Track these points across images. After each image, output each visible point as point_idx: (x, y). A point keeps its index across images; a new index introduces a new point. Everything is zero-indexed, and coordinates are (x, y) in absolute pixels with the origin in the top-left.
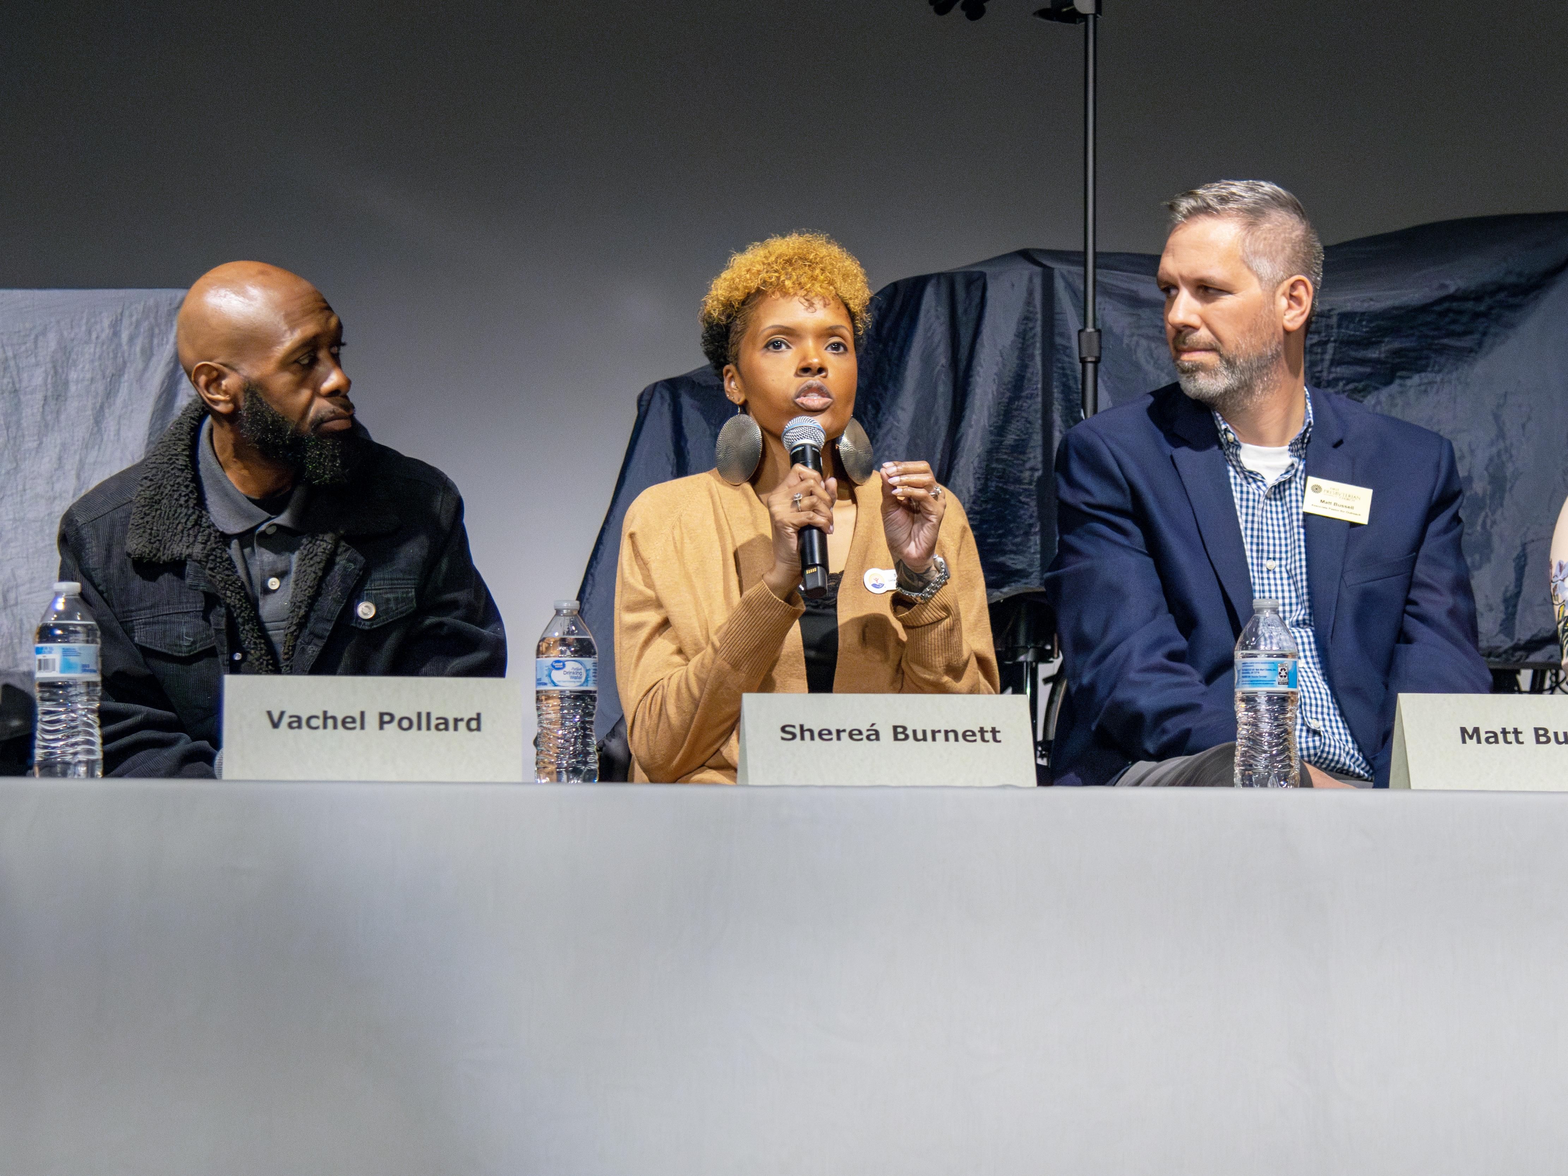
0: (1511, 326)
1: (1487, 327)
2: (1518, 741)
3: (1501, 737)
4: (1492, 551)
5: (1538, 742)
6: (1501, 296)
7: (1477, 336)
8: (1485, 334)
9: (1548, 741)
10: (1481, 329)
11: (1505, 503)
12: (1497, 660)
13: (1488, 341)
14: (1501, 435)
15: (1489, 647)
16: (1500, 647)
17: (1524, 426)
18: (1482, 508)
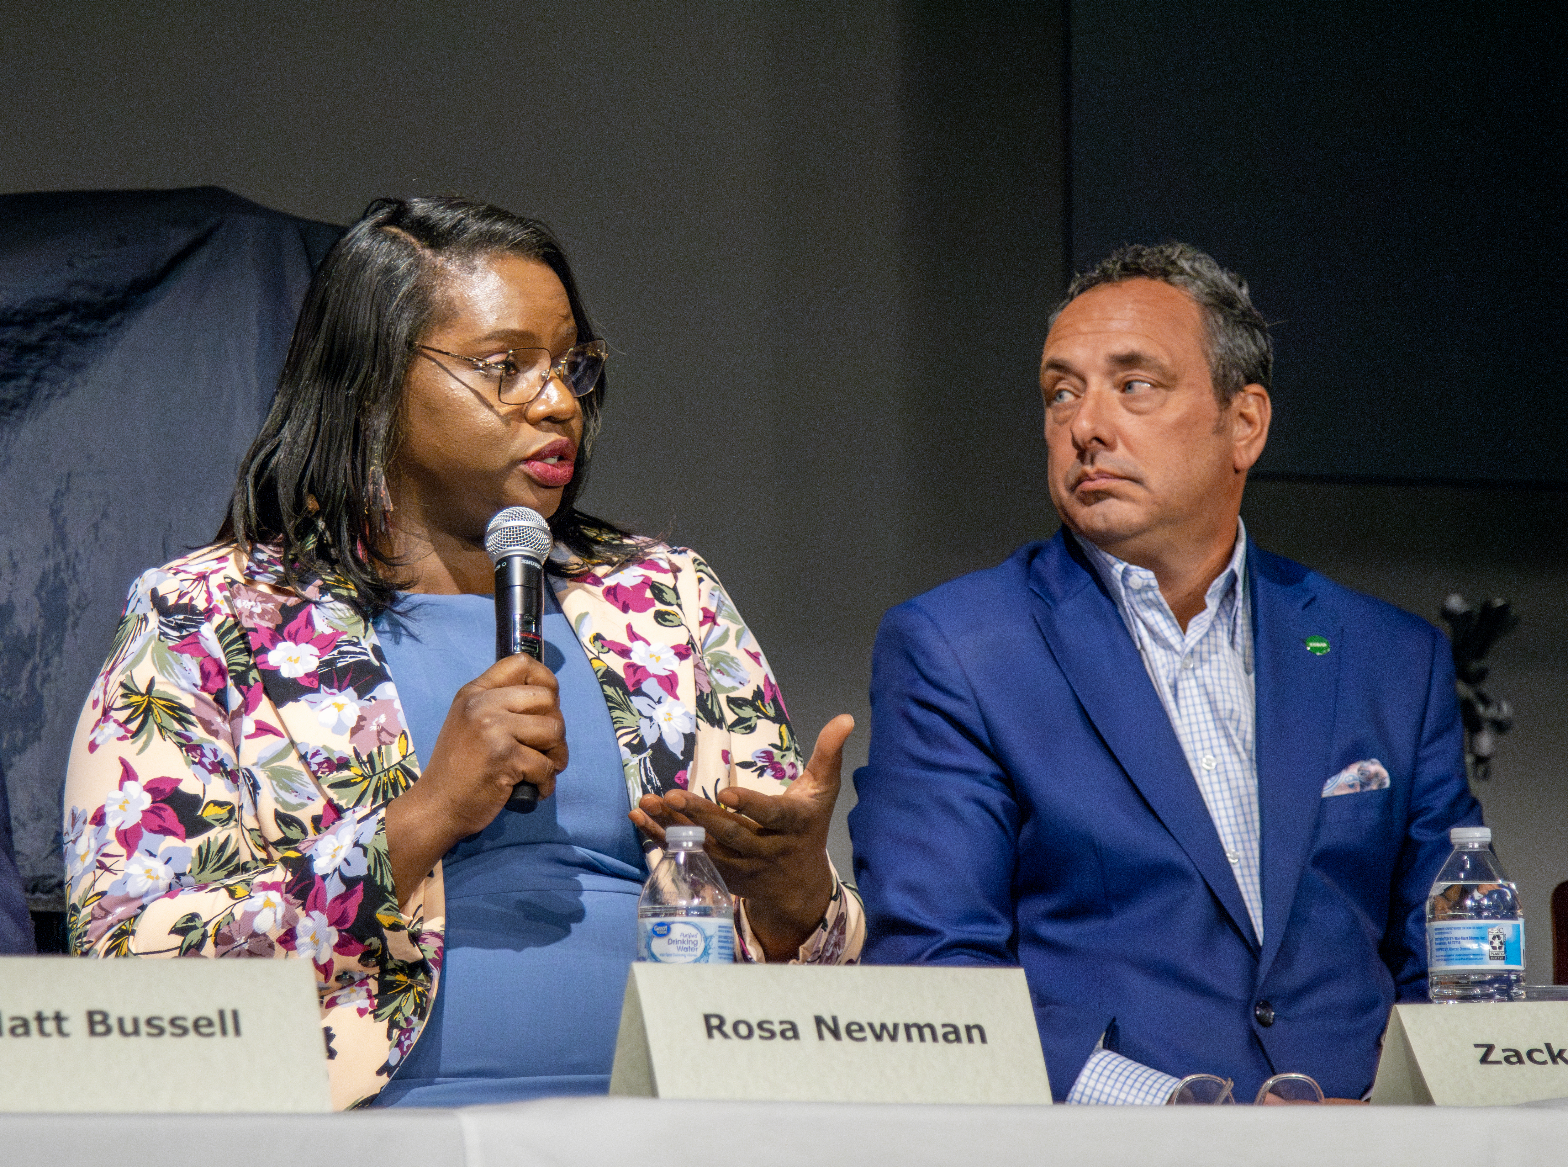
0: (77, 368)
1: (42, 369)
2: (60, 1032)
3: (34, 1026)
4: (42, 725)
5: (93, 1032)
6: (64, 320)
7: (25, 382)
8: (36, 379)
9: (108, 1031)
10: (30, 372)
11: (65, 647)
12: (45, 897)
13: (44, 389)
14: (61, 537)
15: (33, 878)
16: (51, 877)
17: (96, 527)
18: (27, 657)
